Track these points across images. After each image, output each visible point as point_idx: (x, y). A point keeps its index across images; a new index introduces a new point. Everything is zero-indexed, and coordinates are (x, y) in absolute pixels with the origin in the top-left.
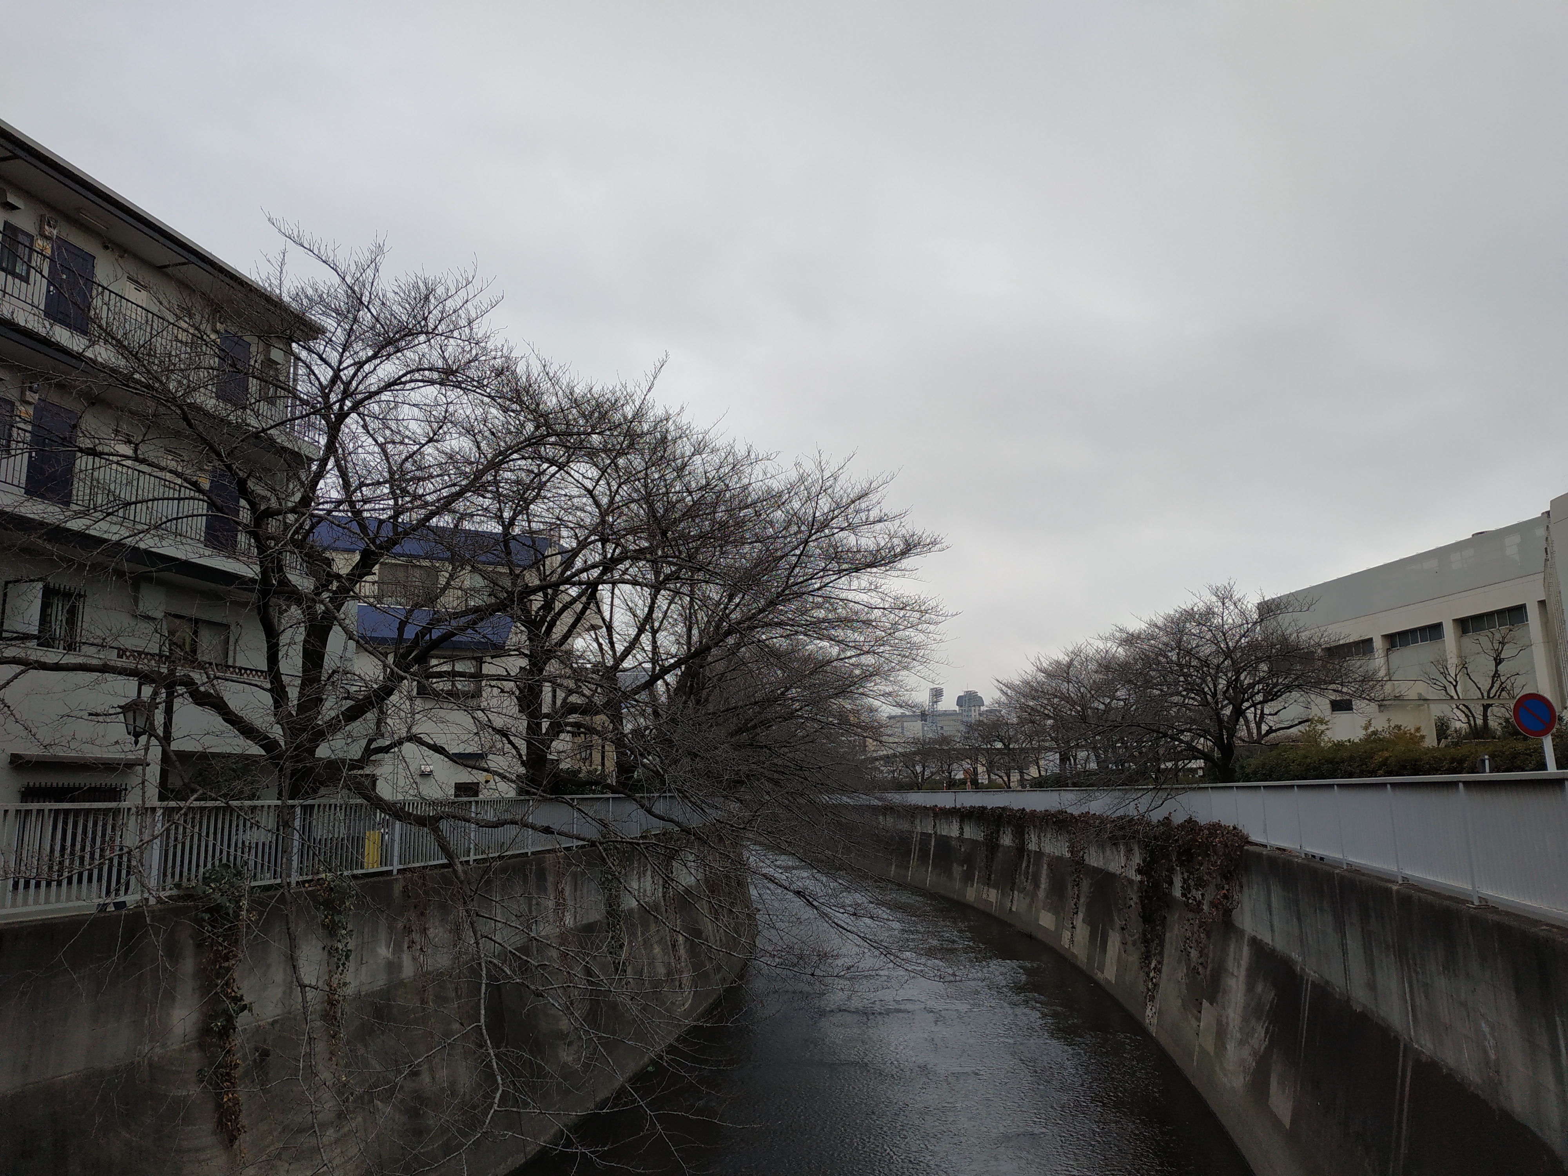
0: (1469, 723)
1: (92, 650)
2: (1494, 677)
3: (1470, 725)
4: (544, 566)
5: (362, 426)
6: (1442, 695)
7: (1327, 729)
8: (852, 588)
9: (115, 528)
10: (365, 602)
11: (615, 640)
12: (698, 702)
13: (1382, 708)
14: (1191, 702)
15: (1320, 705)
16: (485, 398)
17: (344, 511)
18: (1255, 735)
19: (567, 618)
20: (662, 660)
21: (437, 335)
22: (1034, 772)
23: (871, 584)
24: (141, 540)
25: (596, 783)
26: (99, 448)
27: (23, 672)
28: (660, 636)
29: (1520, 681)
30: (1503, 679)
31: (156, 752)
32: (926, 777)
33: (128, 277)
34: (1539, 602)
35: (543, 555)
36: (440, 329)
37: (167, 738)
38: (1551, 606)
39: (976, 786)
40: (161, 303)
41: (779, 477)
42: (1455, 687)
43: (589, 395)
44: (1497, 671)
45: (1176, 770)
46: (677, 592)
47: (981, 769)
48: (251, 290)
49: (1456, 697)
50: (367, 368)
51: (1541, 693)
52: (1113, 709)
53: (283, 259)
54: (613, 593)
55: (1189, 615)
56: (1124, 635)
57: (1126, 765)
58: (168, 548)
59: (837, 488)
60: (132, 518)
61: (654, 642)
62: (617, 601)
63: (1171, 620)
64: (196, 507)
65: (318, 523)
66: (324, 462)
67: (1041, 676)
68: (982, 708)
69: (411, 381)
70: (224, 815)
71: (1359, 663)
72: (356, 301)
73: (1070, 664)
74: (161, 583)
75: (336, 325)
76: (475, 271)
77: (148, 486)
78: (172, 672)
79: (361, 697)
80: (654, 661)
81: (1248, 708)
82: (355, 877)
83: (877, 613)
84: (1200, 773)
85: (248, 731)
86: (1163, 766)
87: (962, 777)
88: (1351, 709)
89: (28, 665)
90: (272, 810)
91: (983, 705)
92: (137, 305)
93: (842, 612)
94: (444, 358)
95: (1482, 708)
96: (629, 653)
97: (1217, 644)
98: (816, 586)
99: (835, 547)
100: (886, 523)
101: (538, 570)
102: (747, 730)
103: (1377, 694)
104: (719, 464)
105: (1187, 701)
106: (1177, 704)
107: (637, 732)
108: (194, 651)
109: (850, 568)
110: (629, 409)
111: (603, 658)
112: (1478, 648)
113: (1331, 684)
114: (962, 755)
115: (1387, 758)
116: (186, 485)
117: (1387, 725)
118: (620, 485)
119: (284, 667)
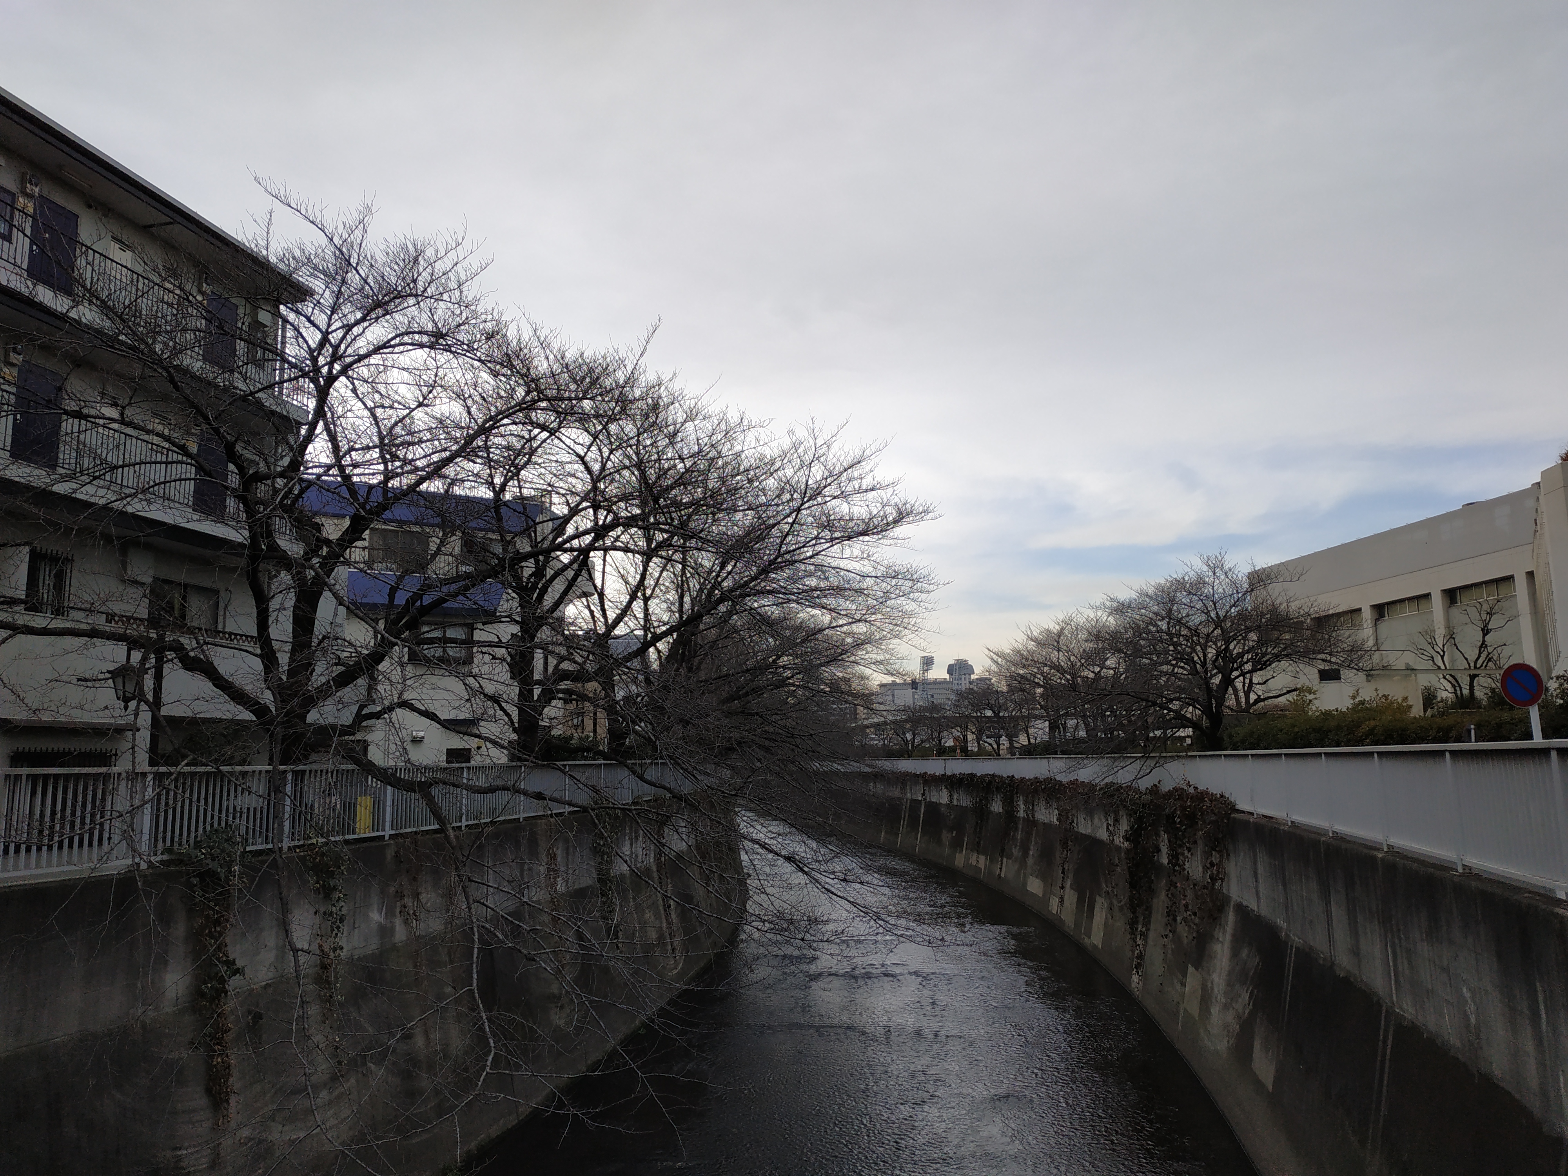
1: (80, 615)
2: (1481, 647)
3: (1456, 694)
4: (535, 532)
5: (352, 390)
6: (1429, 665)
7: (1316, 699)
8: (845, 556)
9: (102, 492)
10: (355, 568)
11: (606, 607)
12: (690, 670)
13: (1370, 678)
14: (1180, 671)
15: (1308, 675)
16: (476, 362)
17: (333, 475)
18: (1243, 704)
19: (558, 586)
20: (654, 627)
21: (427, 297)
22: (1023, 740)
23: (863, 553)
24: (128, 504)
25: (587, 749)
26: (85, 411)
27: (10, 636)
28: (652, 603)
29: (1506, 652)
30: (1490, 649)
31: (145, 718)
32: (916, 744)
33: (112, 237)
34: (1527, 573)
35: (534, 521)
36: (429, 291)
37: (156, 704)
38: (1539, 578)
39: (966, 752)
40: (145, 263)
41: (772, 445)
42: (1442, 657)
43: (580, 360)
44: (1484, 641)
45: (1164, 739)
46: (669, 560)
47: (970, 737)
48: (237, 251)
49: (1443, 667)
50: (356, 330)
51: (1527, 663)
52: (1103, 678)
53: (270, 220)
54: (604, 560)
55: (1180, 585)
56: (1115, 605)
57: (1115, 733)
58: (156, 513)
59: (831, 456)
60: (119, 481)
61: (646, 610)
62: (608, 569)
63: (1160, 588)
64: (184, 471)
65: (308, 487)
66: (313, 426)
67: (1032, 645)
68: (973, 677)
69: (400, 344)
70: (215, 780)
71: (1347, 633)
72: (345, 263)
73: (1060, 633)
74: (148, 547)
75: (324, 287)
76: (465, 232)
77: (136, 450)
78: (161, 637)
79: (351, 663)
80: (646, 628)
81: (1237, 677)
82: (347, 842)
83: (869, 582)
84: (1189, 741)
85: (237, 695)
86: (1151, 735)
87: (952, 744)
88: (1340, 678)
89: (16, 629)
90: (263, 775)
91: (973, 673)
92: (122, 266)
93: (834, 581)
94: (433, 321)
95: (1468, 678)
96: (621, 620)
97: (1208, 613)
98: (808, 554)
99: (828, 515)
100: (879, 491)
101: (530, 536)
102: (739, 698)
103: (1365, 664)
104: (711, 431)
105: (1176, 670)
106: (1166, 673)
107: (629, 699)
108: (183, 617)
109: (843, 537)
110: (621, 373)
111: (595, 625)
112: (1465, 619)
113: (1319, 653)
114: (952, 723)
115: (1374, 727)
116: (174, 448)
117: (1374, 694)
118: (611, 452)
119: (274, 632)
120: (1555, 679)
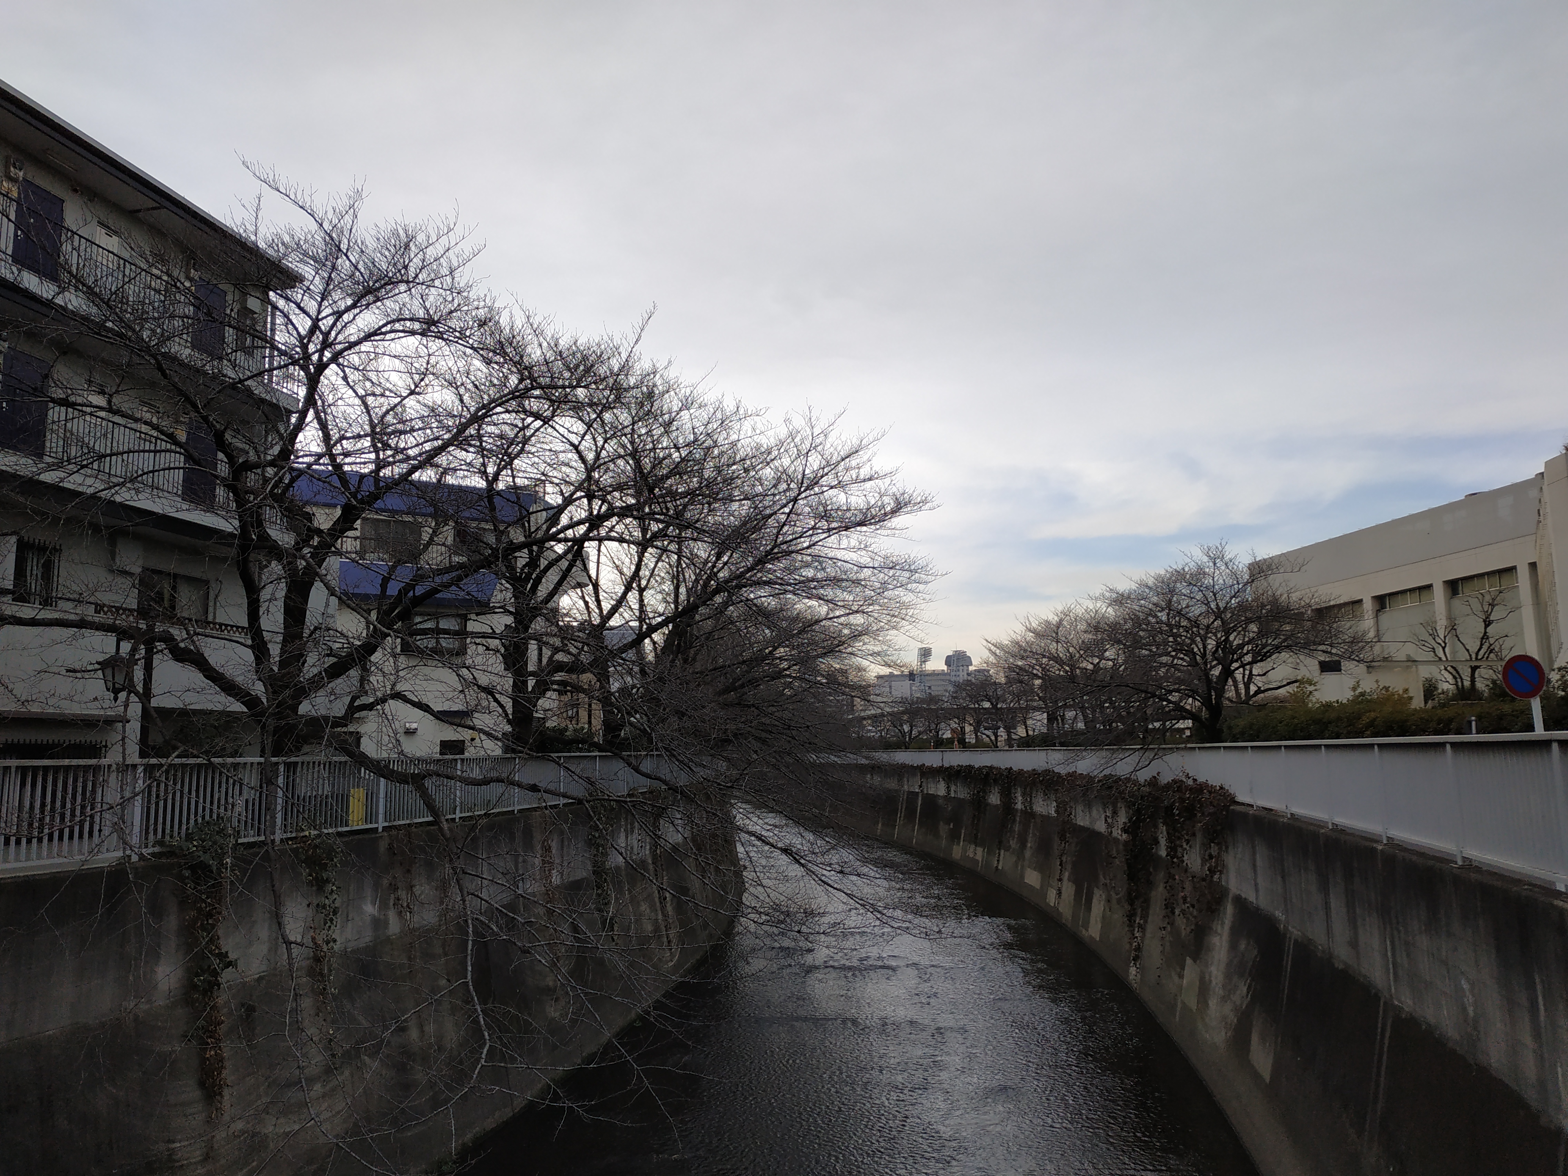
0: (1456, 684)
1: (69, 606)
2: (1482, 638)
3: (1457, 686)
4: (529, 522)
5: (342, 378)
6: (1430, 656)
7: (1316, 690)
8: (842, 547)
9: (89, 481)
10: (347, 558)
11: (601, 598)
12: (685, 661)
13: (1370, 670)
14: (1180, 662)
15: (1309, 666)
16: (468, 350)
17: (324, 464)
18: (1243, 695)
19: (553, 576)
20: (649, 619)
21: (418, 284)
22: (1021, 731)
23: (860, 543)
24: (116, 493)
25: (582, 741)
26: (72, 399)
28: (647, 594)
29: (1508, 643)
30: (1492, 641)
31: (135, 709)
32: (913, 736)
33: (98, 222)
34: (1530, 564)
35: (527, 511)
36: (421, 278)
37: (146, 695)
38: (1541, 569)
39: (963, 744)
40: (133, 250)
41: (768, 434)
42: (1444, 648)
43: (574, 348)
44: (1485, 633)
45: (1163, 731)
46: (664, 550)
47: (968, 728)
49: (1444, 659)
50: (346, 317)
51: (1529, 654)
52: (1101, 669)
53: (259, 205)
54: (599, 551)
55: (1180, 575)
56: (1114, 595)
57: (1114, 725)
58: (145, 502)
59: (828, 445)
60: (107, 470)
61: (641, 601)
62: (603, 559)
63: (1159, 579)
64: (172, 460)
65: (299, 476)
66: (303, 414)
67: (1030, 636)
68: (971, 668)
69: (392, 331)
70: (206, 772)
71: (1348, 624)
72: (335, 249)
73: (1059, 624)
74: (137, 537)
75: (314, 274)
76: (457, 218)
77: (124, 438)
78: (151, 628)
79: (344, 654)
80: (641, 619)
81: (1237, 669)
82: (340, 834)
83: (867, 572)
84: (1188, 733)
85: (228, 686)
86: (1150, 726)
87: (950, 736)
88: (1340, 670)
90: (255, 766)
91: (971, 665)
92: (109, 251)
93: (831, 571)
94: (425, 308)
95: (1470, 670)
96: (616, 611)
97: (1208, 604)
98: (805, 545)
99: (825, 506)
100: (877, 481)
101: (523, 526)
102: (735, 689)
103: (1366, 655)
104: (707, 419)
105: (1175, 661)
106: (1165, 665)
107: (624, 691)
108: (173, 607)
109: (840, 527)
110: (615, 361)
111: (589, 616)
112: (1467, 610)
113: (1320, 644)
114: (950, 714)
115: (1375, 719)
116: (163, 437)
117: (1375, 686)
118: (606, 441)
119: (265, 623)
120: (1556, 671)
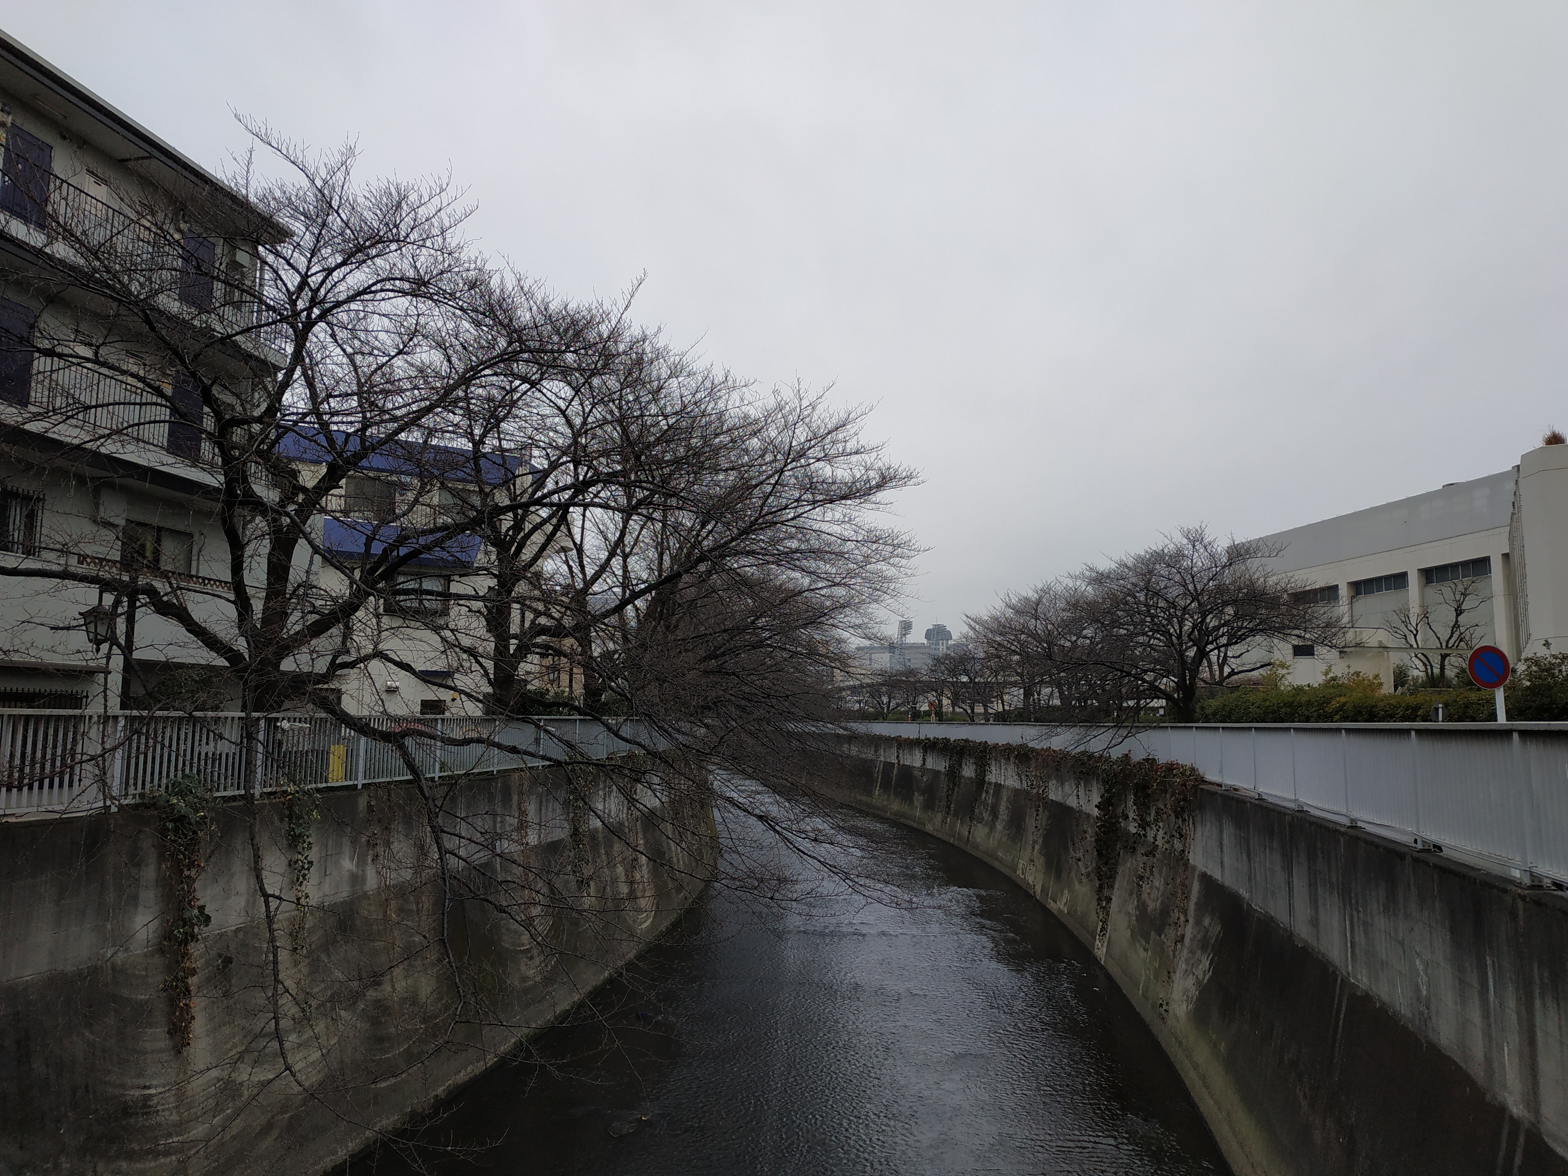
0: (1426, 672)
1: (52, 556)
2: (1454, 627)
3: (1427, 673)
4: (514, 485)
5: (331, 335)
6: (1402, 643)
7: (1288, 673)
8: (826, 519)
9: (75, 432)
10: (331, 516)
11: (585, 562)
12: (668, 628)
13: (1343, 655)
14: (1156, 642)
15: (1282, 650)
16: (457, 311)
17: (310, 423)
18: (1217, 677)
19: (538, 538)
20: (632, 585)
21: (409, 243)
22: (997, 706)
23: (845, 516)
24: (102, 445)
25: (564, 705)
26: (59, 349)
28: (632, 560)
29: (1478, 632)
30: (1462, 629)
31: (117, 662)
32: (891, 707)
33: (87, 170)
34: (1503, 555)
35: (513, 474)
36: (412, 237)
37: (128, 649)
38: (1515, 559)
39: (941, 717)
40: (122, 200)
41: (756, 404)
42: (1415, 636)
43: (564, 312)
44: (1457, 621)
45: (1138, 709)
46: (650, 518)
47: (945, 701)
48: (216, 189)
49: (1415, 646)
50: (336, 275)
51: (1497, 646)
52: (1079, 647)
53: (250, 158)
54: (584, 515)
55: (1158, 557)
56: (1094, 575)
57: (1089, 702)
58: (131, 454)
59: (815, 417)
60: (92, 421)
61: (625, 567)
62: (588, 524)
63: (1139, 559)
64: (158, 413)
65: (284, 433)
66: (290, 372)
67: (1010, 613)
68: (950, 642)
69: (382, 290)
70: (187, 726)
71: (1323, 610)
72: (326, 205)
73: (1038, 602)
74: (123, 490)
75: (304, 230)
76: (450, 178)
77: (111, 390)
78: (134, 580)
79: (327, 612)
80: (624, 586)
81: (1212, 650)
82: (318, 790)
83: (850, 545)
84: (1162, 712)
85: (210, 641)
86: (1125, 705)
87: (927, 708)
88: (1313, 654)
90: (236, 721)
91: (951, 639)
92: (97, 200)
93: (815, 543)
94: (415, 268)
95: (1440, 658)
96: (600, 577)
97: (1185, 586)
98: (790, 516)
99: (811, 478)
100: (863, 455)
101: (508, 489)
102: (716, 657)
103: (1339, 641)
104: (695, 389)
105: (1151, 642)
106: (1142, 644)
107: (607, 655)
108: (157, 560)
109: (825, 500)
110: (604, 327)
111: (573, 580)
112: (1440, 598)
113: (1294, 629)
114: (929, 687)
115: (1344, 704)
116: (148, 389)
117: (1347, 671)
118: (594, 405)
119: (248, 579)
120: (1523, 661)
